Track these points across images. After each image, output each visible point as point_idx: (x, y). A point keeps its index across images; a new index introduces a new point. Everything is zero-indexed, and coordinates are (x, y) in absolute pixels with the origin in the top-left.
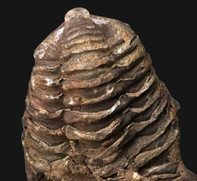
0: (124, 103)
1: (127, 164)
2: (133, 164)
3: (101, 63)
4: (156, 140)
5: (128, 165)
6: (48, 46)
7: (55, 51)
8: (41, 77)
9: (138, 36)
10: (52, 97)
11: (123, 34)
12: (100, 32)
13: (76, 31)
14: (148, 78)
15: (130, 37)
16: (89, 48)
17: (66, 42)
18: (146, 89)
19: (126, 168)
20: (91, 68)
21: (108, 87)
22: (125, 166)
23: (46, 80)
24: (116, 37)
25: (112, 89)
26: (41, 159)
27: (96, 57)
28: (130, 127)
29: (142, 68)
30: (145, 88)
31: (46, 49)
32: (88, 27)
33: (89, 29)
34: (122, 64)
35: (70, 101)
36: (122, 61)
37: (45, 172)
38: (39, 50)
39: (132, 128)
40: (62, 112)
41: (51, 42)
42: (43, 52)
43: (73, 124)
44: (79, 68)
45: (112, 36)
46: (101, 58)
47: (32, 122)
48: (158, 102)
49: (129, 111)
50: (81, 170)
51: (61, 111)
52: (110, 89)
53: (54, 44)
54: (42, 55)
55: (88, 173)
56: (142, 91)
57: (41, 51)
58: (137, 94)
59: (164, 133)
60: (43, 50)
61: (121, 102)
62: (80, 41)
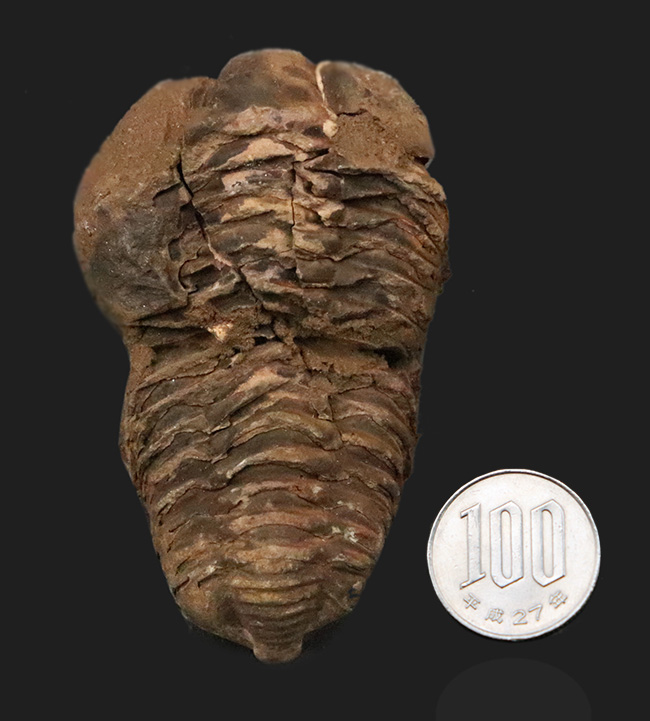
1: (232, 359)
2: (222, 357)
19: (236, 351)
22: (237, 356)
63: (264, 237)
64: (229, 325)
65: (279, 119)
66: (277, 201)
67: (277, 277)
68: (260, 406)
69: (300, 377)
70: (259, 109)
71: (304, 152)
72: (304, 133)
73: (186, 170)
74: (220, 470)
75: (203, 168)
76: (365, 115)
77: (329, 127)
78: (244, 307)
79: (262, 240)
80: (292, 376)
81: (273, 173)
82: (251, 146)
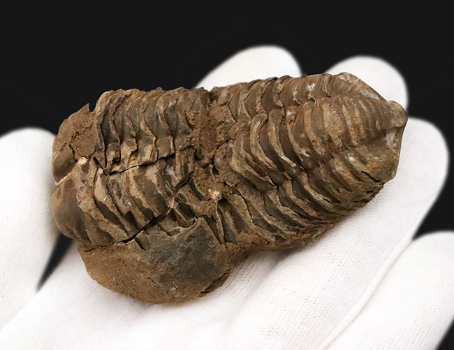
0: (295, 171)
1: (231, 186)
2: (231, 192)
3: (334, 138)
4: (260, 216)
5: (229, 186)
7: (347, 89)
10: (295, 93)
11: (375, 163)
12: (372, 136)
13: (370, 109)
14: (329, 200)
15: (373, 172)
16: (349, 123)
18: (315, 197)
19: (225, 184)
21: (309, 150)
22: (228, 183)
24: (370, 155)
25: (308, 155)
26: (232, 96)
27: (339, 131)
28: (270, 184)
29: (338, 190)
30: (315, 195)
33: (375, 123)
36: (341, 163)
37: (217, 100)
39: (270, 186)
40: (280, 107)
44: (325, 113)
45: (369, 151)
46: (339, 137)
48: (304, 215)
49: (287, 180)
50: (220, 136)
51: (281, 105)
52: (307, 153)
55: (218, 144)
56: (312, 193)
59: (268, 224)
62: (357, 113)
63: (151, 181)
64: (210, 191)
65: (82, 188)
66: (127, 178)
67: (172, 168)
68: (251, 161)
69: (231, 145)
70: (79, 201)
71: (97, 170)
72: (87, 173)
73: (126, 236)
74: (293, 171)
75: (123, 227)
76: (72, 145)
77: (82, 161)
78: (196, 184)
79: (153, 181)
80: (231, 149)
81: (113, 184)
82: (100, 200)
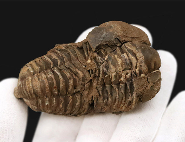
3: (37, 79)
6: (31, 105)
8: (45, 107)
9: (26, 64)
10: (54, 102)
13: (23, 92)
16: (31, 85)
17: (29, 97)
20: (40, 84)
21: (48, 76)
23: (46, 105)
25: (49, 74)
27: (35, 82)
31: (32, 105)
32: (22, 87)
34: (38, 70)
35: (56, 93)
38: (33, 109)
41: (29, 103)
42: (34, 107)
43: (67, 91)
46: (35, 80)
47: (67, 110)
53: (30, 102)
54: (35, 107)
57: (34, 108)
58: (52, 63)
60: (33, 107)
61: (55, 70)
65: (142, 63)
66: (122, 67)
67: (104, 71)
68: (74, 75)
70: (143, 57)
71: (135, 71)
75: (127, 48)
76: (148, 84)
78: (96, 65)
79: (112, 66)
80: (83, 81)
